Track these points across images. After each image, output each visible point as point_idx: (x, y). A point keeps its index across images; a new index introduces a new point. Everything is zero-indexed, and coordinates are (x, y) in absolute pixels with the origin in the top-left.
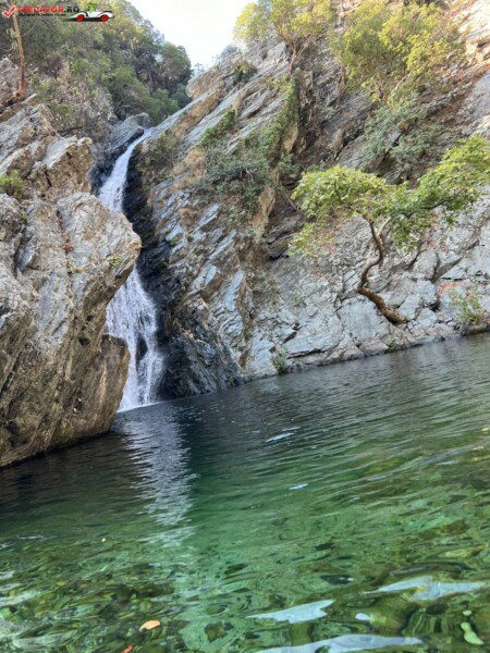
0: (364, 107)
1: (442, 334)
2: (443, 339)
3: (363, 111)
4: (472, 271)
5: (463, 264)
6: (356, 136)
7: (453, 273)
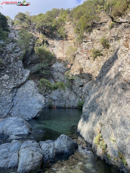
0: (35, 59)
1: (46, 107)
2: (46, 108)
3: (35, 60)
4: (50, 97)
5: (49, 95)
6: (32, 64)
7: (47, 96)
